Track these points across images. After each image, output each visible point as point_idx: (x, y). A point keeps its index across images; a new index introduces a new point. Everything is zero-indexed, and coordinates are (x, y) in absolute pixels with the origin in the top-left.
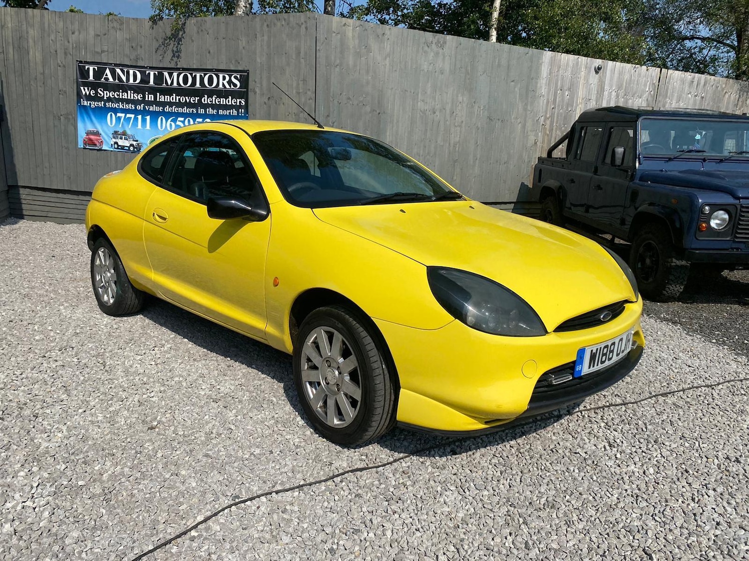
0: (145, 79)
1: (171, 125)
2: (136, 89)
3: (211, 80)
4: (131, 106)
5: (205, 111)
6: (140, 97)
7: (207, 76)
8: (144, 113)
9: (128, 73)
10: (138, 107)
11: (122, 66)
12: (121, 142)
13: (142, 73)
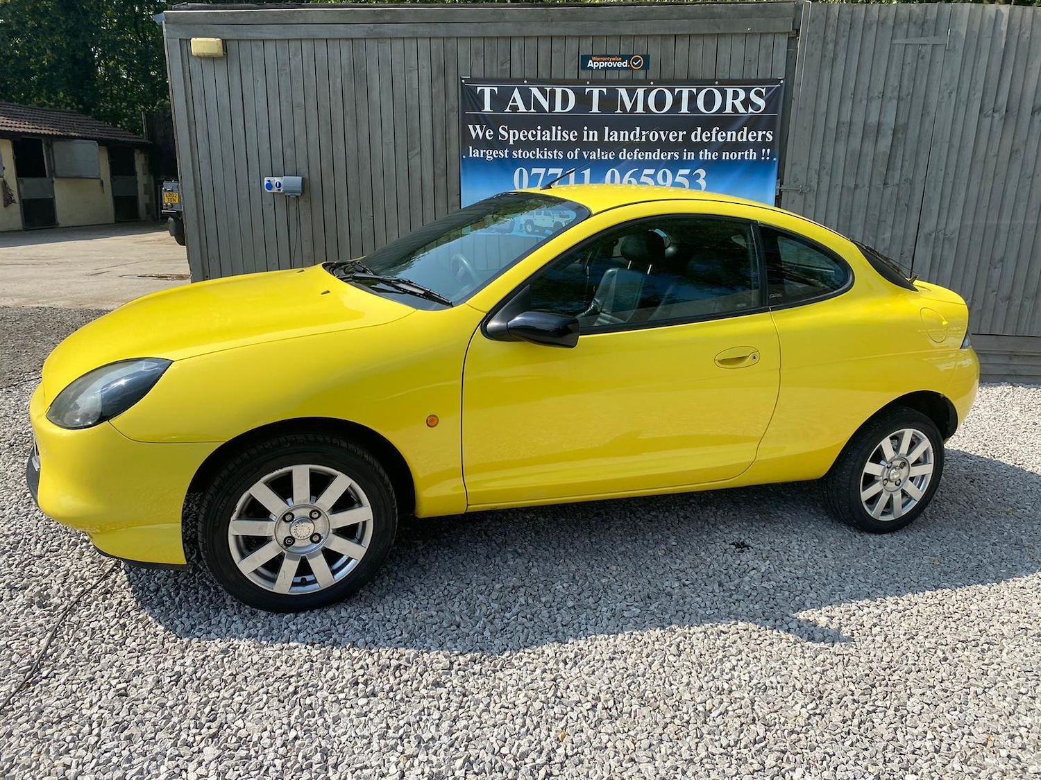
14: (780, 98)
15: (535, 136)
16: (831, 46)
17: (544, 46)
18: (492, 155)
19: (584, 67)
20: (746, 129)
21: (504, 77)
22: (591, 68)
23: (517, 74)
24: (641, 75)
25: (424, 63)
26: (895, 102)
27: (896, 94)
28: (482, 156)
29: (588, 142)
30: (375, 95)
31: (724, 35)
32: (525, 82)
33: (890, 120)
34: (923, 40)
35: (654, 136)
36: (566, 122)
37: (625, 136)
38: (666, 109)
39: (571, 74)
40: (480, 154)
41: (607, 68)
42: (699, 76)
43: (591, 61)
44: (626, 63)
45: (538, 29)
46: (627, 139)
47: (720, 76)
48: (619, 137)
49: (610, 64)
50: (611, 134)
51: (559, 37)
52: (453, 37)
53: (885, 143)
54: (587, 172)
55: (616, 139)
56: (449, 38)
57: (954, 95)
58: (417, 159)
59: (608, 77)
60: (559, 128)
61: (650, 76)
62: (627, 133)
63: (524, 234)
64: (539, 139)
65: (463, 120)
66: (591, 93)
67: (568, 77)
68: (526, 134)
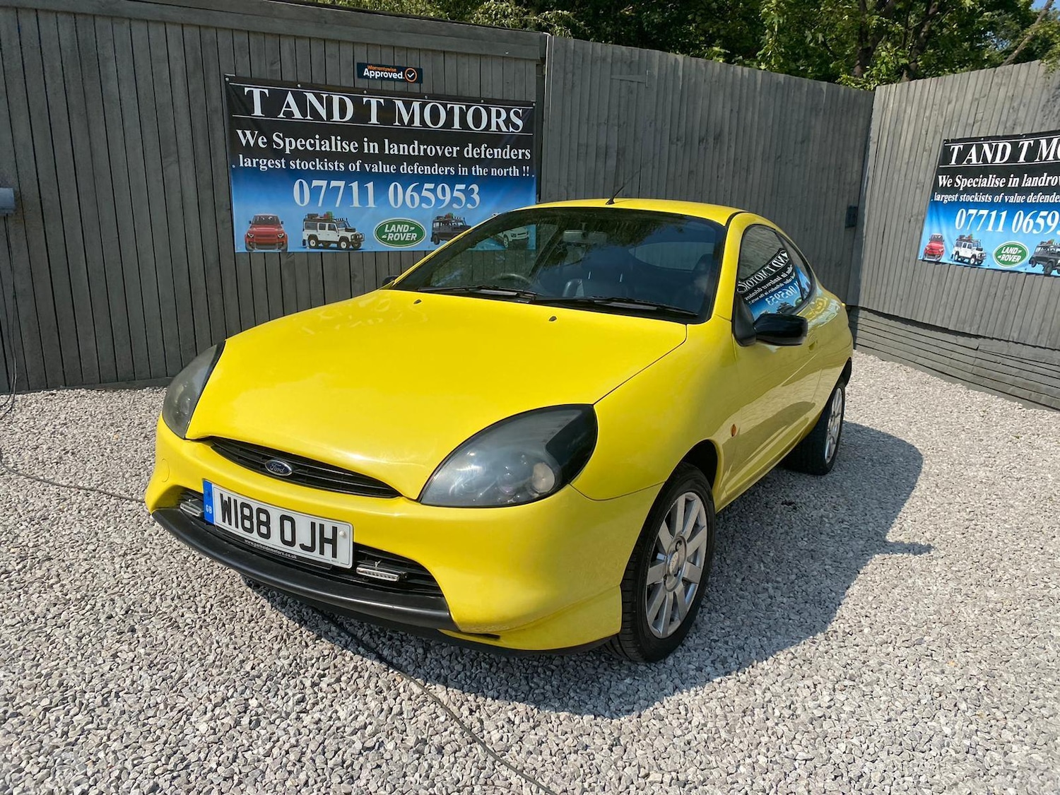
14: (534, 118)
15: (313, 145)
16: (570, 76)
17: (317, 49)
18: (267, 165)
19: (361, 75)
20: (508, 146)
21: (274, 78)
22: (367, 77)
23: (289, 77)
24: (415, 88)
25: (176, 53)
26: (616, 128)
27: (616, 121)
28: (255, 166)
29: (369, 153)
30: (112, 86)
31: (486, 56)
32: (299, 86)
33: (614, 142)
34: (631, 77)
35: (431, 151)
36: (346, 132)
37: (404, 149)
38: (441, 124)
39: (347, 82)
40: (252, 164)
41: (382, 79)
42: (466, 94)
43: (366, 70)
44: (401, 74)
45: (310, 30)
46: (406, 153)
47: (484, 95)
48: (399, 151)
49: (386, 75)
50: (391, 146)
51: (333, 41)
52: (212, 27)
53: (612, 162)
54: (370, 185)
55: (396, 152)
56: (207, 27)
57: (653, 124)
58: (175, 167)
59: (384, 88)
60: (339, 138)
61: (424, 90)
63: (308, 250)
64: (318, 149)
65: (230, 123)
66: (369, 103)
67: (344, 84)
68: (303, 143)
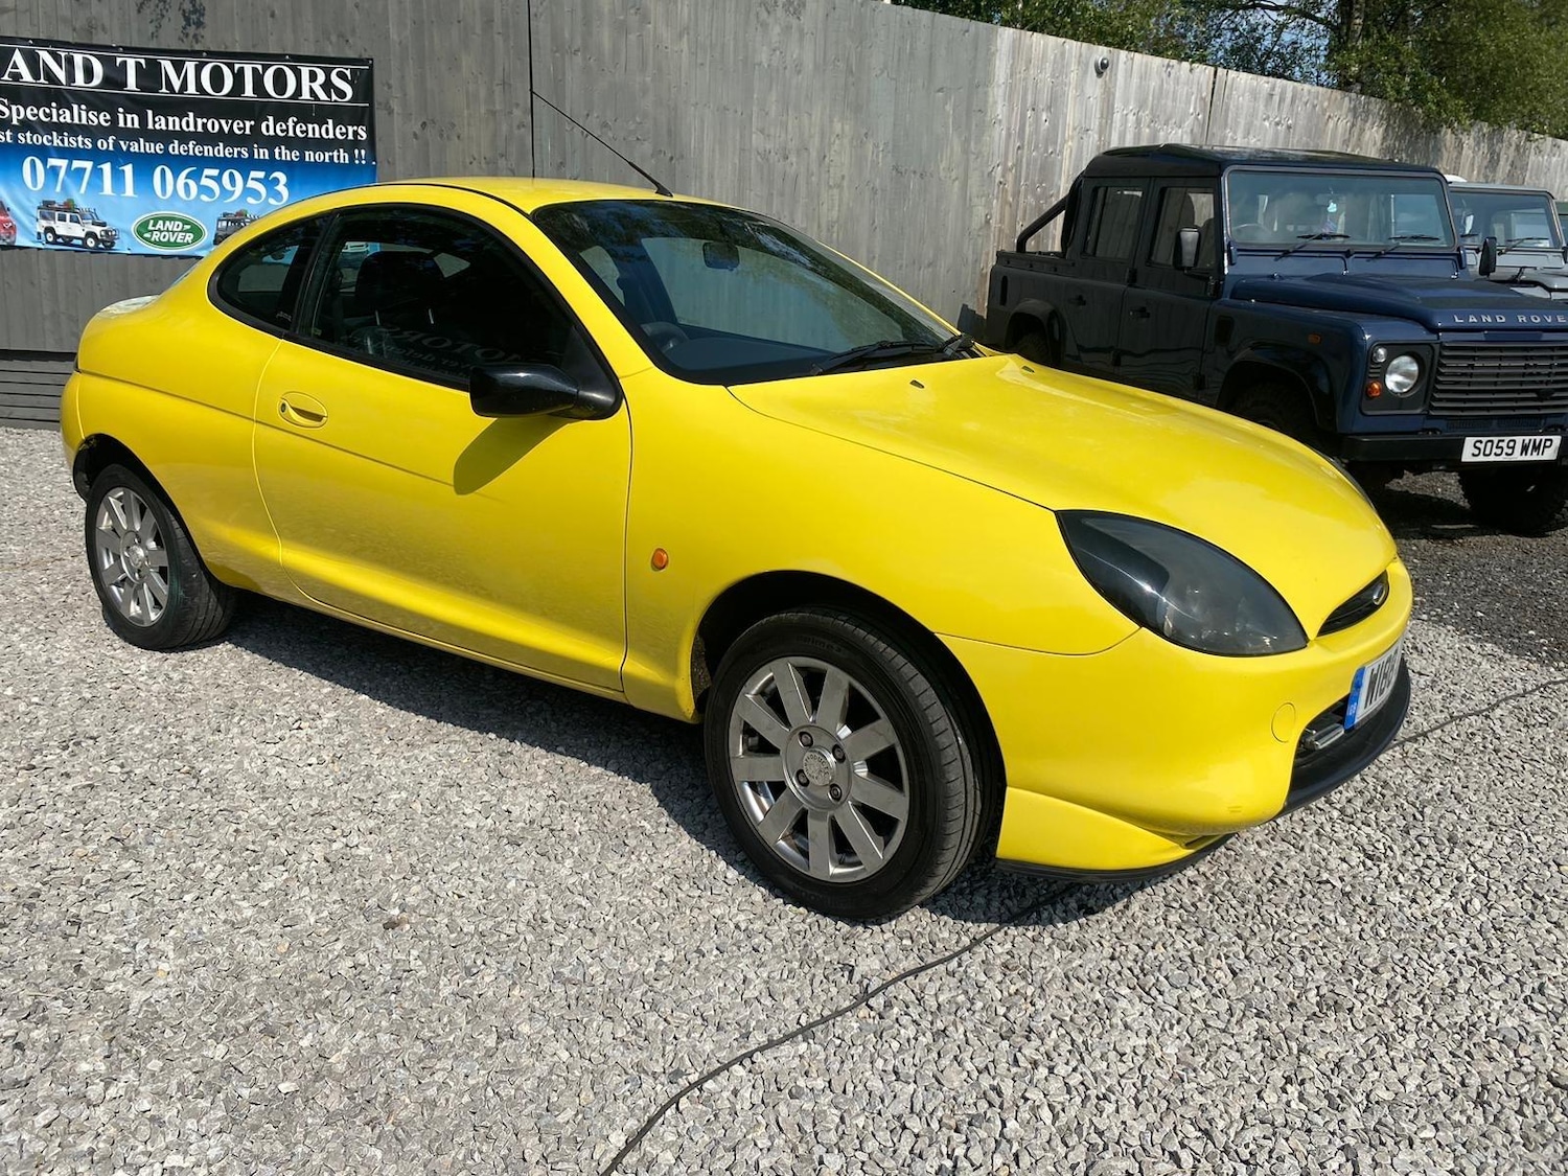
0: (115, 78)
1: (186, 185)
2: (92, 101)
3: (280, 82)
4: (80, 142)
5: (272, 154)
6: (103, 119)
7: (270, 72)
8: (117, 157)
9: (70, 61)
10: (102, 144)
11: (51, 44)
12: (62, 229)
13: (107, 62)
62: (177, 120)
